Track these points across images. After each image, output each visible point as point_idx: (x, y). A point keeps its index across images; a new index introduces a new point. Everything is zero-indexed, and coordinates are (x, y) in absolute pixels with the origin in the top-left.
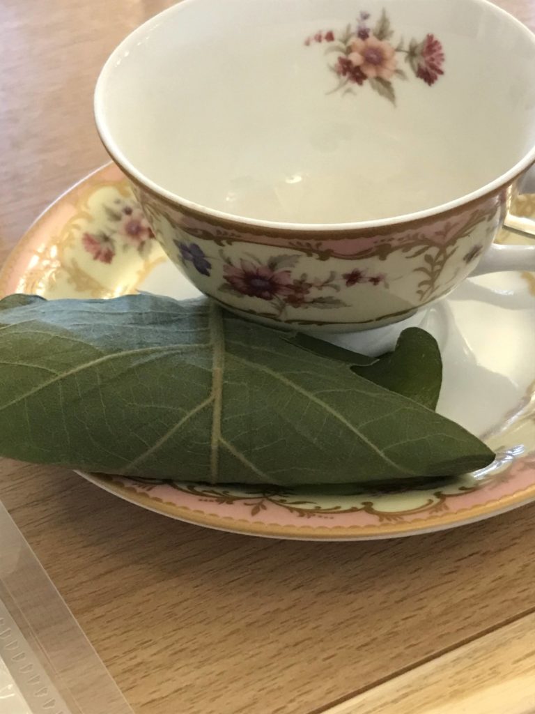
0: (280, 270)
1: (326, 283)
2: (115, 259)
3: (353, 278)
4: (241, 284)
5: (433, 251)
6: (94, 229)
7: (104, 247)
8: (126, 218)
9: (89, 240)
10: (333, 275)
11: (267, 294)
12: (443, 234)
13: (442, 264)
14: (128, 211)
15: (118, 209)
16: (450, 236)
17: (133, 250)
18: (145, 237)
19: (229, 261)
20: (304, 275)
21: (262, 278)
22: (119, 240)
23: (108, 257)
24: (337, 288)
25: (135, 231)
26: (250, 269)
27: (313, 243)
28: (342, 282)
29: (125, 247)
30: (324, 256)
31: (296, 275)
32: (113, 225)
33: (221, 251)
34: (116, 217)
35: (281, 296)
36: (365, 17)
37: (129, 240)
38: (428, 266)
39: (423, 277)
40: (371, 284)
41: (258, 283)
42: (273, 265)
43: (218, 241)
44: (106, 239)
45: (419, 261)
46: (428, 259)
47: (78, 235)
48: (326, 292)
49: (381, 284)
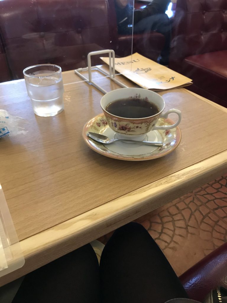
0: (127, 126)
1: (133, 128)
2: (101, 127)
3: (137, 127)
4: (121, 128)
5: (148, 124)
6: (98, 122)
7: (99, 125)
8: (103, 121)
9: (97, 124)
10: (134, 127)
11: (125, 130)
12: (150, 121)
13: (149, 126)
14: (103, 120)
15: (102, 120)
16: (151, 121)
17: (103, 126)
18: (105, 124)
19: (120, 125)
20: (130, 127)
21: (125, 127)
22: (101, 124)
23: (100, 126)
24: (135, 129)
25: (104, 123)
26: (123, 126)
27: (132, 121)
28: (136, 128)
29: (102, 125)
30: (134, 123)
31: (129, 127)
32: (101, 122)
33: (119, 123)
34: (101, 121)
35: (127, 130)
36: (137, 94)
37: (103, 124)
38: (147, 126)
39: (147, 128)
40: (139, 128)
41: (124, 128)
42: (126, 125)
43: (119, 121)
44: (100, 124)
45: (146, 125)
46: (147, 125)
47: (96, 123)
48: (133, 129)
49: (141, 129)
